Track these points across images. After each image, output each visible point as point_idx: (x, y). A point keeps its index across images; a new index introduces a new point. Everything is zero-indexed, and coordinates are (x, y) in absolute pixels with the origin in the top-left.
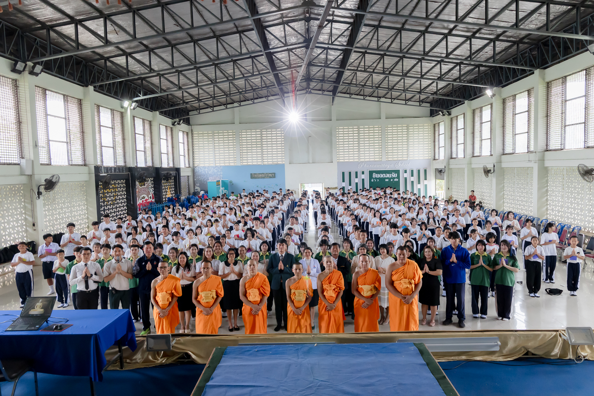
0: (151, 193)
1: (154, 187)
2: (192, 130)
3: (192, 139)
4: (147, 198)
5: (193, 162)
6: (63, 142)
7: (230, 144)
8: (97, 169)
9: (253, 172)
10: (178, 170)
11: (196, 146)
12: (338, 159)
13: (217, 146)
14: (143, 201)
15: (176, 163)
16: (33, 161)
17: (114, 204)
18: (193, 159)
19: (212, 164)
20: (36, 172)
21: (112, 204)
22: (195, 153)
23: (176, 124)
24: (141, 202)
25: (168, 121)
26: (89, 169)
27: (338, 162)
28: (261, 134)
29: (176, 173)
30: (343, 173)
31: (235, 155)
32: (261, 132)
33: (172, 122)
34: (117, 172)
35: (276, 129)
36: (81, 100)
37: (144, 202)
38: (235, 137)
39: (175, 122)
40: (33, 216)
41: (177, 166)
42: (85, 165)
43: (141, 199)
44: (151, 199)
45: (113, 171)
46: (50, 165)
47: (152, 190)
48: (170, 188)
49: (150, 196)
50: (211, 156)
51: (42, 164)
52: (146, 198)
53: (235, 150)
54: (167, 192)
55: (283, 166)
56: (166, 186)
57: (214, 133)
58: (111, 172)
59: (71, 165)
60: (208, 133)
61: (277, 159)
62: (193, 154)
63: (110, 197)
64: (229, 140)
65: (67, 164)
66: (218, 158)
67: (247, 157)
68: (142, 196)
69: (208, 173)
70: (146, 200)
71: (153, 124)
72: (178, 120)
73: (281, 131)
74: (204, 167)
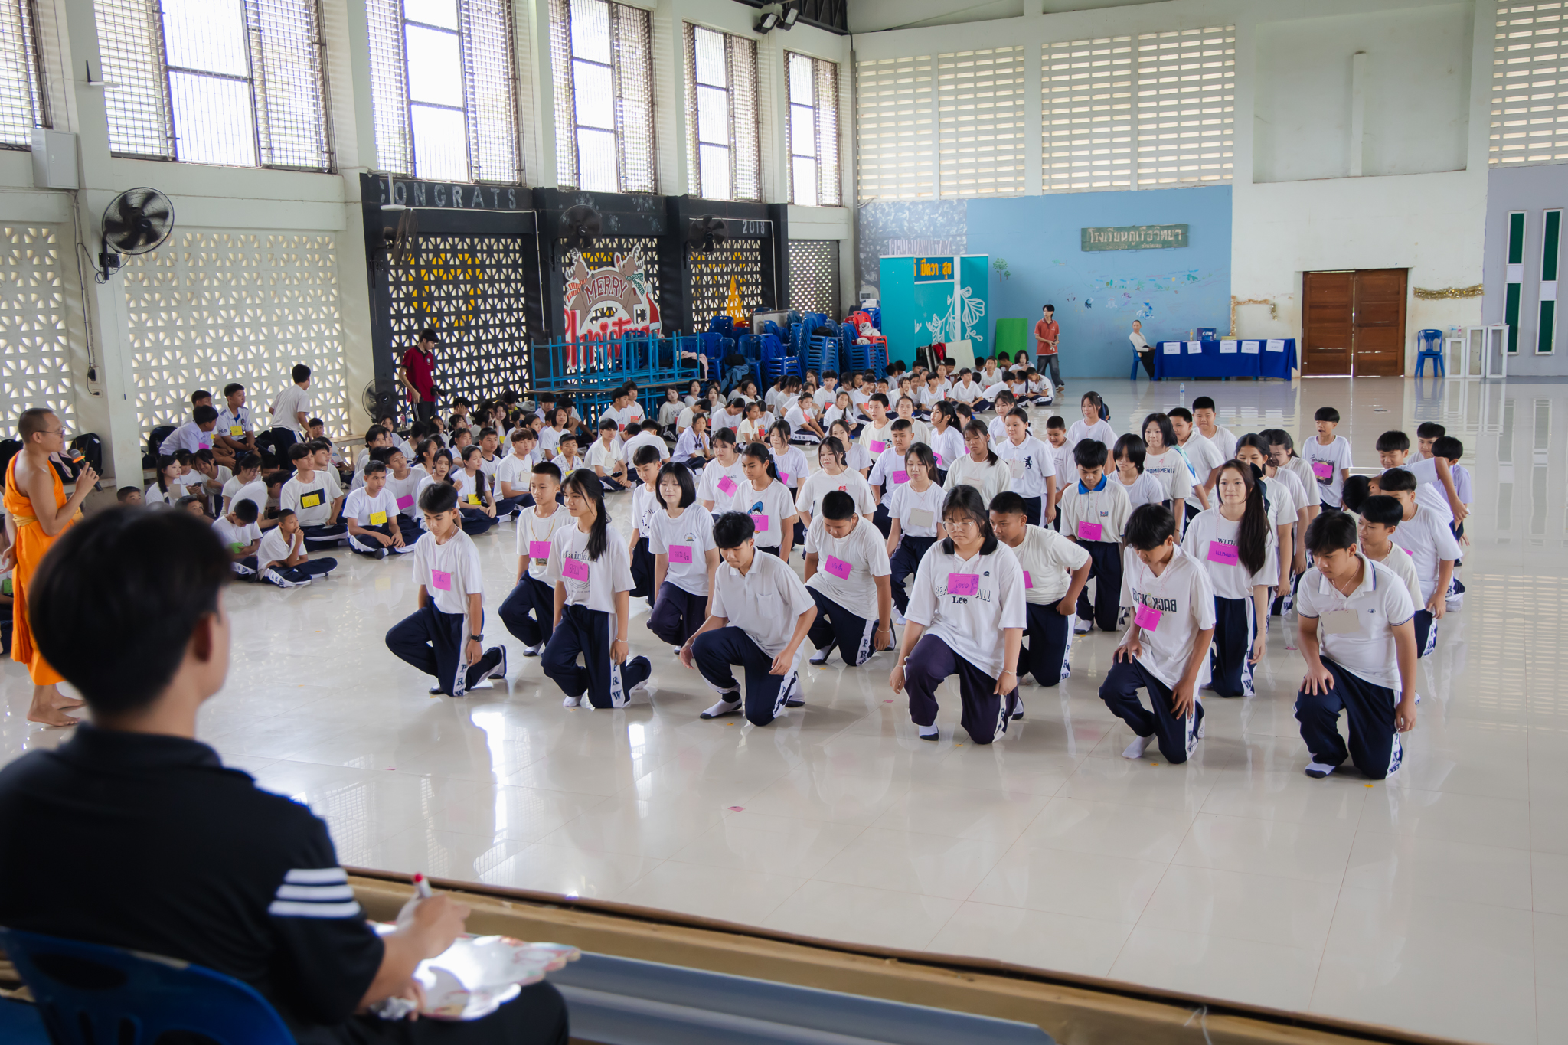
0: (643, 299)
1: (660, 275)
2: (853, 54)
3: (855, 90)
4: (625, 317)
5: (857, 183)
6: (238, 78)
7: (1000, 104)
8: (372, 185)
9: (1091, 224)
10: (775, 214)
11: (870, 121)
12: (1492, 155)
13: (949, 114)
14: (604, 327)
15: (767, 187)
16: (77, 138)
17: (467, 329)
18: (857, 173)
19: (930, 189)
20: (89, 182)
21: (459, 329)
22: (863, 147)
23: (768, 23)
24: (596, 328)
26: (345, 185)
27: (1492, 167)
28: (1135, 55)
29: (768, 225)
30: (1517, 221)
31: (1022, 151)
32: (1135, 44)
33: (755, 18)
34: (478, 205)
35: (1202, 28)
37: (610, 328)
38: (1021, 74)
39: (765, 17)
40: (91, 343)
41: (774, 197)
42: (331, 171)
43: (596, 318)
44: (647, 322)
45: (457, 198)
46: (175, 159)
47: (648, 286)
48: (739, 285)
49: (638, 308)
50: (926, 158)
51: (116, 155)
52: (622, 314)
53: (1021, 130)
54: (723, 298)
55: (1222, 195)
56: (722, 274)
57: (940, 61)
58: (449, 203)
59: (269, 167)
60: (915, 64)
61: (1200, 162)
62: (856, 152)
63: (449, 298)
64: (996, 88)
65: (253, 164)
66: (950, 167)
67: (1069, 159)
68: (604, 305)
69: (911, 229)
70: (620, 323)
71: (656, 21)
72: (778, 7)
73: (1223, 35)
74: (898, 206)
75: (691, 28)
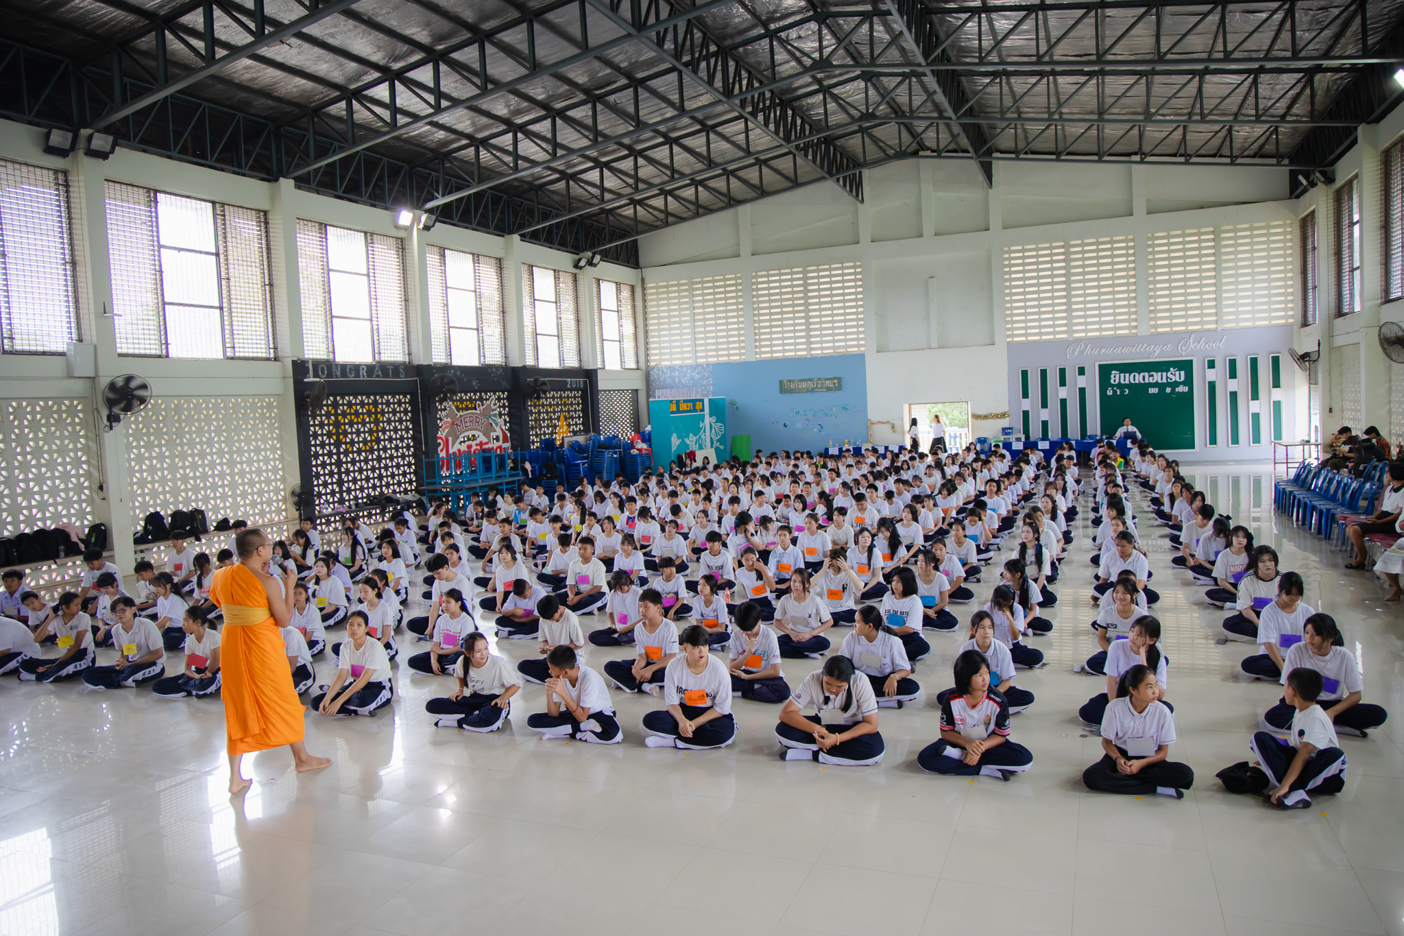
0: (498, 429)
1: (509, 414)
2: (643, 280)
3: (644, 301)
4: (485, 440)
5: (647, 355)
6: (211, 307)
7: (729, 308)
8: (300, 367)
9: (785, 378)
10: (590, 376)
11: (654, 318)
12: (1008, 336)
13: (700, 314)
14: (469, 447)
15: (584, 359)
16: (95, 347)
17: (372, 451)
18: (647, 349)
19: (689, 358)
20: (101, 373)
21: (366, 451)
22: (650, 334)
23: (582, 263)
24: (464, 447)
25: (564, 259)
26: (284, 368)
27: (1009, 343)
28: (805, 279)
29: (585, 382)
30: (1025, 374)
31: (742, 335)
32: (805, 272)
33: (574, 261)
34: (378, 376)
35: (842, 263)
36: (265, 213)
37: (474, 448)
38: (740, 290)
39: (580, 260)
40: (101, 469)
41: (590, 365)
42: (276, 359)
43: (464, 442)
44: (500, 443)
45: (363, 372)
46: (167, 356)
47: (501, 421)
48: (566, 419)
49: (494, 435)
50: (687, 340)
51: (121, 355)
52: (483, 439)
53: (742, 322)
54: (555, 426)
55: (858, 360)
56: (554, 412)
57: (694, 283)
58: (358, 375)
59: (232, 358)
60: (678, 285)
61: (846, 340)
62: (646, 337)
63: (358, 433)
64: (726, 299)
65: (221, 356)
66: (701, 345)
67: (771, 340)
68: (470, 433)
69: (680, 382)
70: (481, 444)
71: (505, 264)
72: (589, 254)
73: (855, 267)
74: (671, 368)
75: (531, 267)
